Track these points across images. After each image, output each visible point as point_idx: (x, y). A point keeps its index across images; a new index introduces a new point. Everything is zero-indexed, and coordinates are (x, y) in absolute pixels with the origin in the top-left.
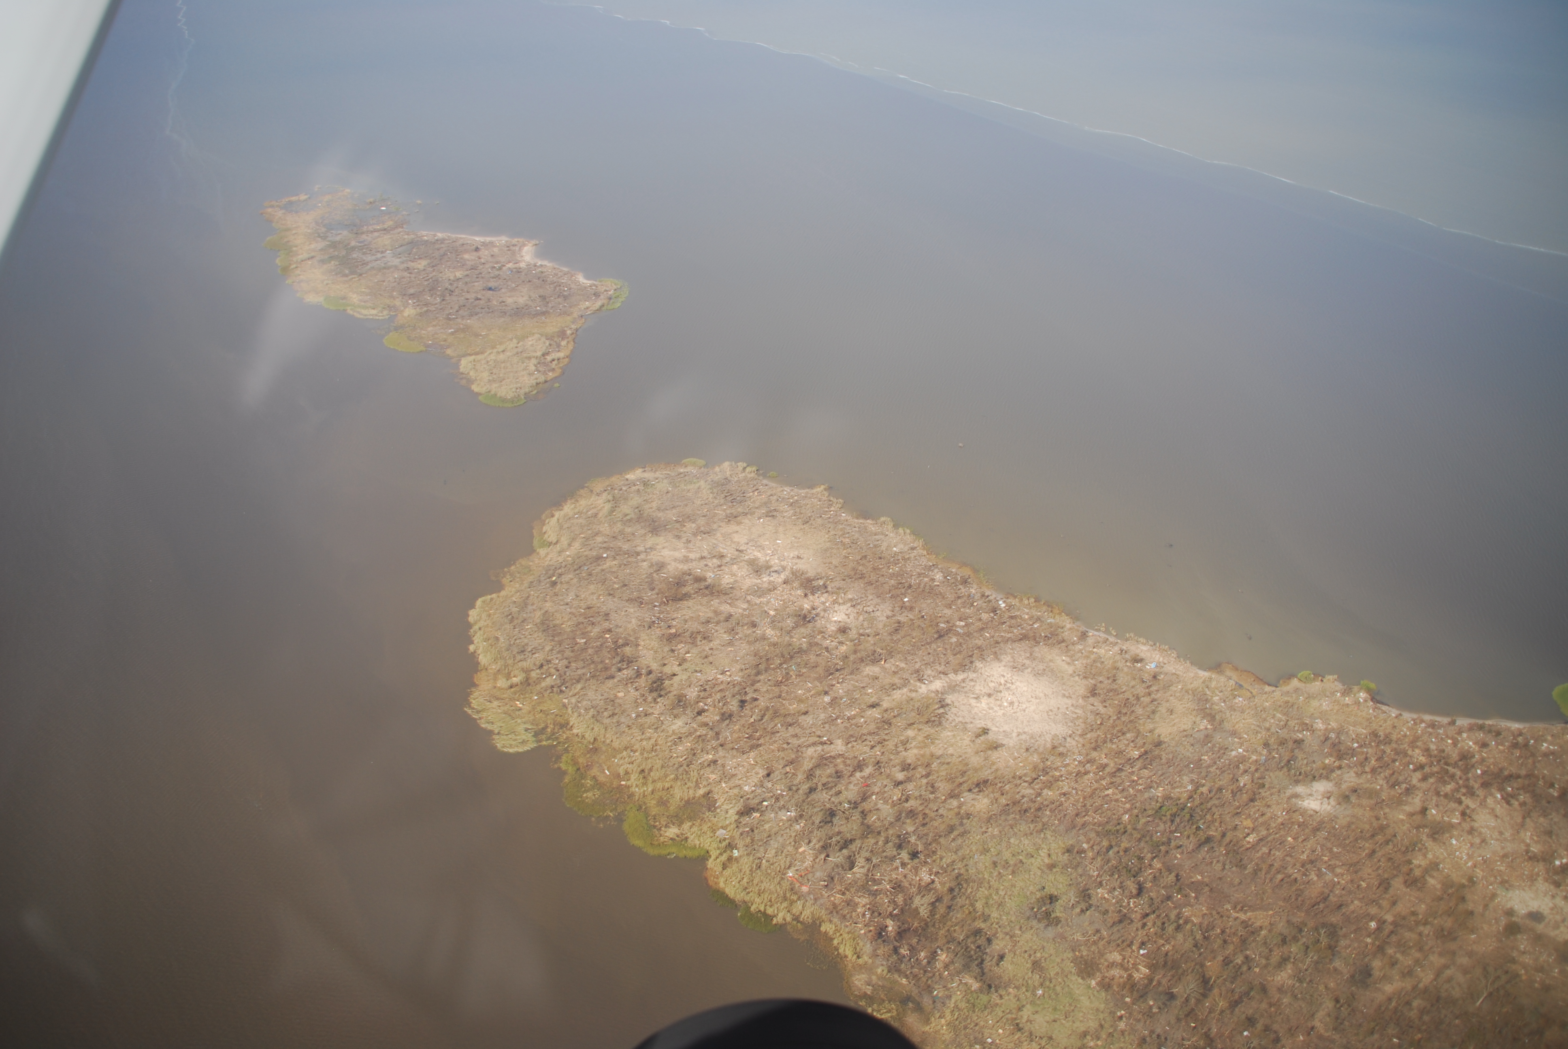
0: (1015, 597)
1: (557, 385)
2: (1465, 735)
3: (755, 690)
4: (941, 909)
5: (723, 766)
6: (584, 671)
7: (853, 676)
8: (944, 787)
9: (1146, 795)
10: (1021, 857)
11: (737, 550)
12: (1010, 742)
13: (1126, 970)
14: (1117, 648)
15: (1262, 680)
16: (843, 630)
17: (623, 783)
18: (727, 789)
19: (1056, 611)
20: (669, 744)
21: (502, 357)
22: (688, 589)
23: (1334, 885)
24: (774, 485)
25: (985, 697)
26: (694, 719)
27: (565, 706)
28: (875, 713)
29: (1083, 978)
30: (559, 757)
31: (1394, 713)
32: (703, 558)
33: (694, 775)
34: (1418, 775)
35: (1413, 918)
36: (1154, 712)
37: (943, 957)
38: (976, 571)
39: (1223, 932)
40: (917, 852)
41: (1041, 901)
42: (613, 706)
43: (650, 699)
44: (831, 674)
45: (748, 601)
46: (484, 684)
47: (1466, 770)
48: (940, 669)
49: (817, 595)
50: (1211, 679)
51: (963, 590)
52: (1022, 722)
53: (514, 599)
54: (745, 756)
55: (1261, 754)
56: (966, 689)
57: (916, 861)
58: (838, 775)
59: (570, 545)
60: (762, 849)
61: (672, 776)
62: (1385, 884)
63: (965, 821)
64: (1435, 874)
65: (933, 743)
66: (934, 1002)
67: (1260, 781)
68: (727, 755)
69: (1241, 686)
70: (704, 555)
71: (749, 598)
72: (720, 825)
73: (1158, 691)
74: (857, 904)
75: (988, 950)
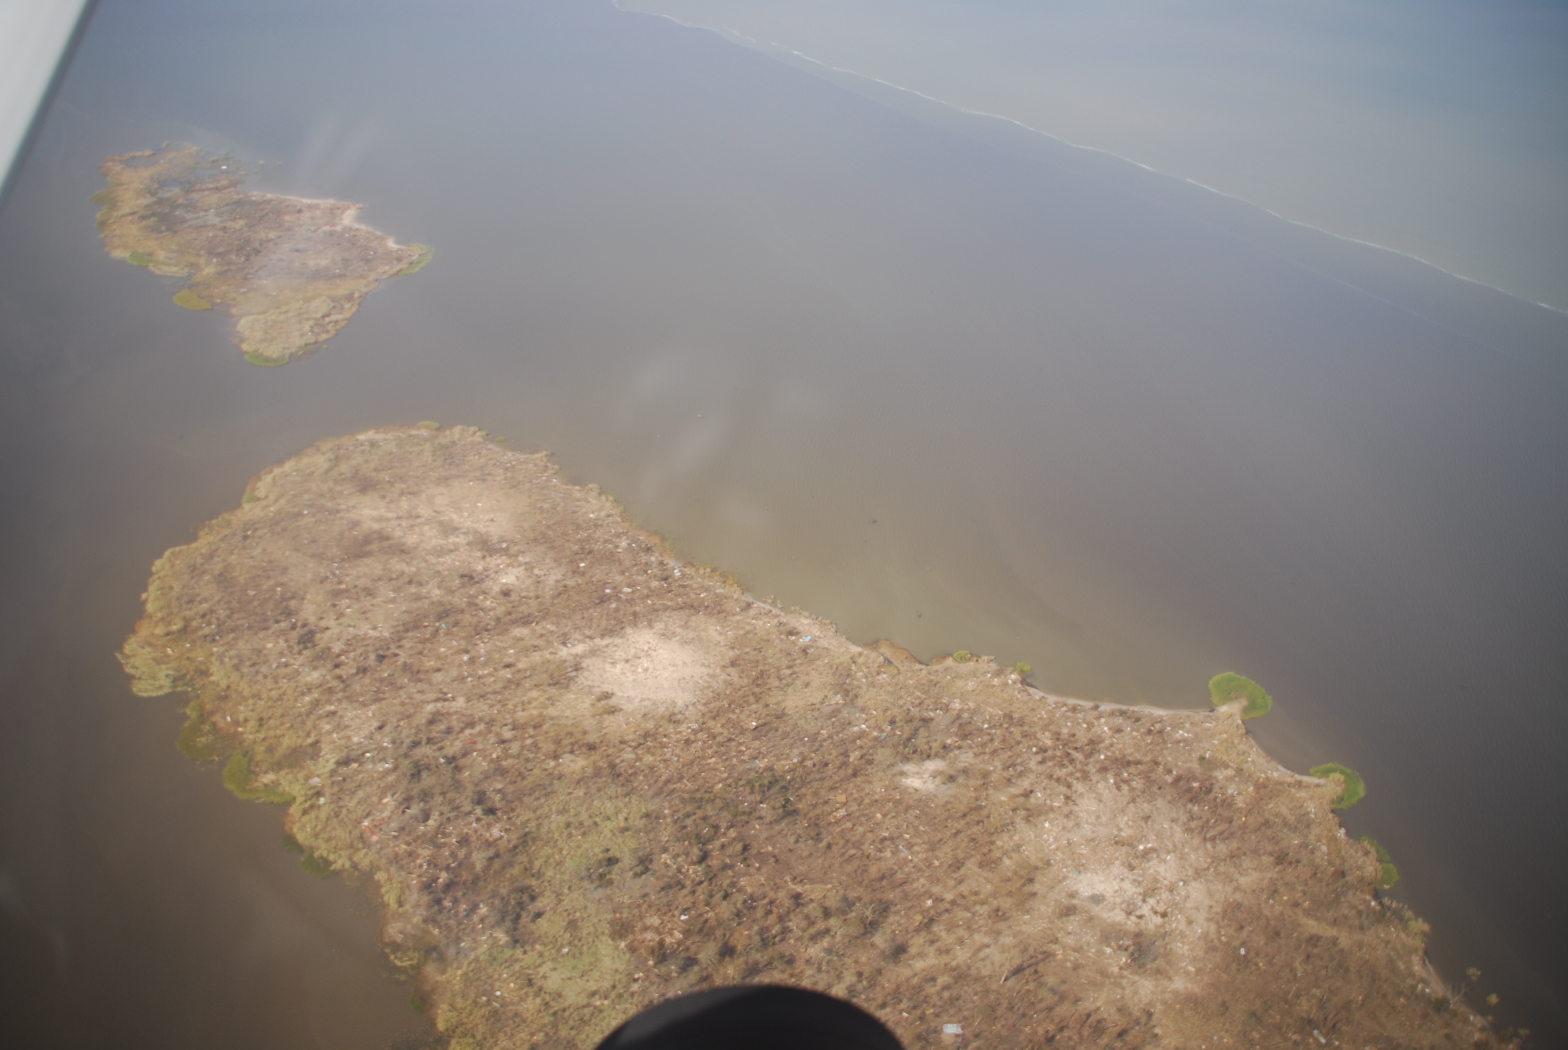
0: (693, 566)
1: (325, 346)
2: (1103, 720)
3: (400, 647)
4: (497, 865)
5: (341, 717)
6: (243, 621)
7: (501, 637)
8: (547, 747)
9: (748, 766)
10: (597, 819)
11: (436, 512)
12: (627, 707)
13: (660, 934)
14: (776, 621)
15: (914, 658)
16: (506, 593)
17: (240, 729)
18: (336, 740)
19: (730, 582)
20: (296, 694)
21: (282, 317)
22: (374, 547)
23: (906, 861)
24: (496, 449)
25: (623, 663)
26: (331, 671)
27: (212, 654)
28: (507, 674)
29: (613, 939)
30: (187, 702)
31: (1037, 694)
32: (399, 518)
33: (309, 724)
34: (1039, 758)
35: (973, 898)
36: (788, 685)
37: (483, 910)
38: (663, 539)
39: (771, 902)
40: (497, 809)
41: (600, 864)
42: (258, 656)
43: (296, 649)
44: (478, 634)
45: (426, 561)
46: (144, 630)
47: (1088, 756)
48: (588, 633)
49: (495, 557)
50: (860, 654)
51: (644, 558)
52: (650, 688)
53: (203, 551)
54: (366, 709)
55: (882, 731)
56: (606, 654)
57: (491, 817)
58: (449, 731)
59: (276, 501)
60: (347, 798)
61: (288, 725)
62: (957, 865)
63: (556, 782)
64: (1014, 855)
65: (553, 704)
66: (458, 953)
67: (871, 758)
68: (350, 707)
69: (890, 663)
70: (401, 514)
71: (428, 558)
72: (317, 773)
73: (801, 664)
74: (418, 856)
75: (530, 907)
